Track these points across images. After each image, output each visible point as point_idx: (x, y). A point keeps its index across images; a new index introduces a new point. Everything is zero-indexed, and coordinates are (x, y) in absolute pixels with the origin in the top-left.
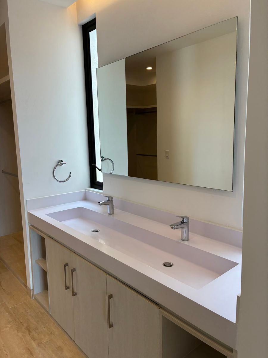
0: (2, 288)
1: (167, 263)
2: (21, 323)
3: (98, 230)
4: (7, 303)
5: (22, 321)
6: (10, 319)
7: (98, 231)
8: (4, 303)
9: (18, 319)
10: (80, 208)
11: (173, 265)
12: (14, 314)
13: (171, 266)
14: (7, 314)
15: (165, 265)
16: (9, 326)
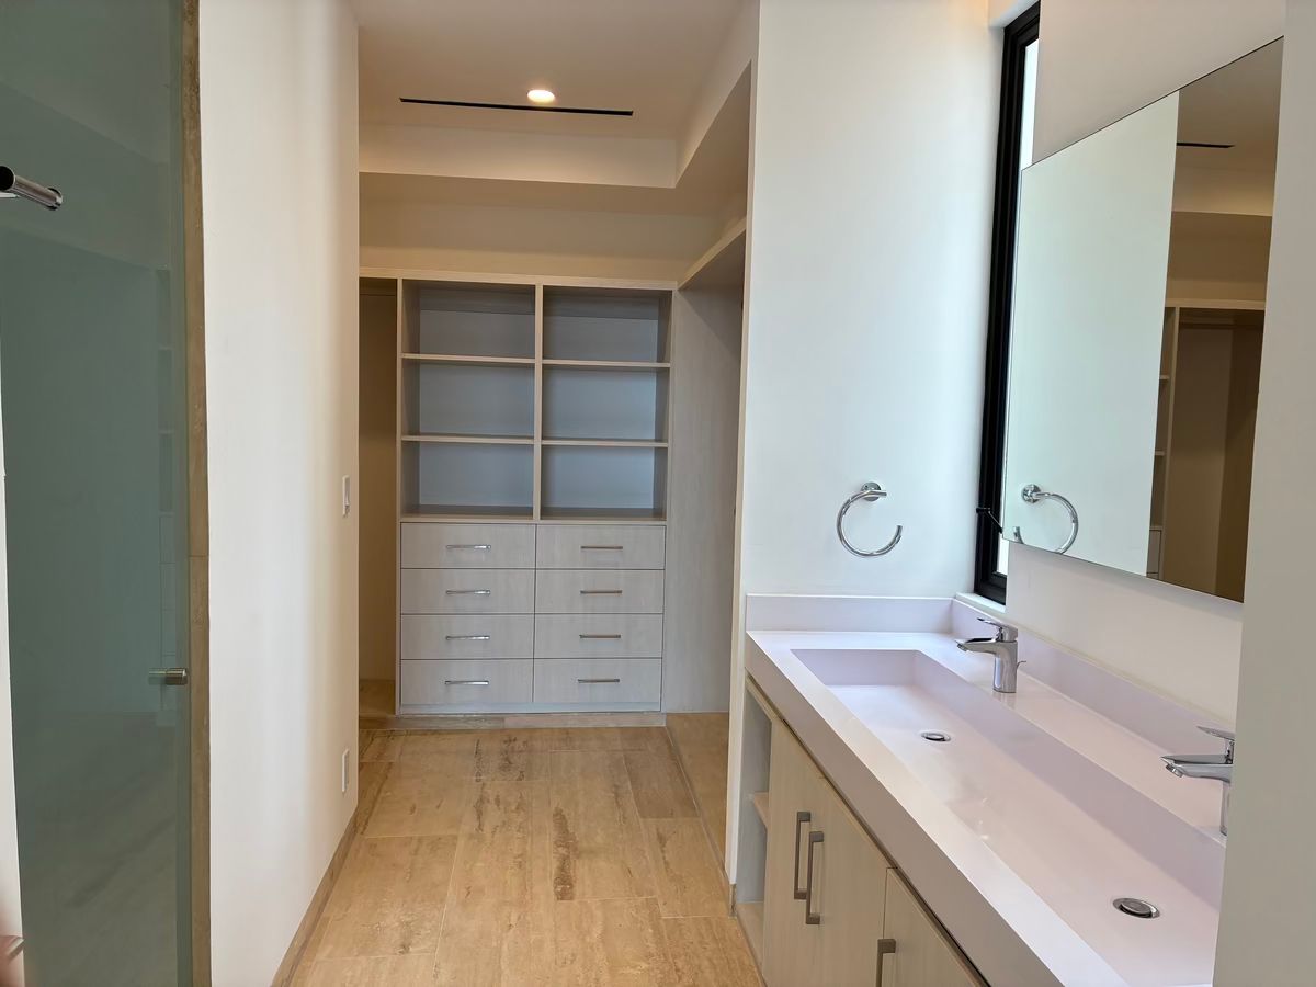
0: (664, 858)
1: (1135, 901)
2: (677, 970)
3: (946, 738)
4: (660, 902)
5: (680, 967)
6: (653, 949)
7: (943, 740)
8: (655, 899)
9: (674, 957)
10: (913, 655)
11: (1158, 914)
12: (669, 938)
13: (1149, 915)
14: (651, 931)
15: (1122, 909)
16: (644, 966)
